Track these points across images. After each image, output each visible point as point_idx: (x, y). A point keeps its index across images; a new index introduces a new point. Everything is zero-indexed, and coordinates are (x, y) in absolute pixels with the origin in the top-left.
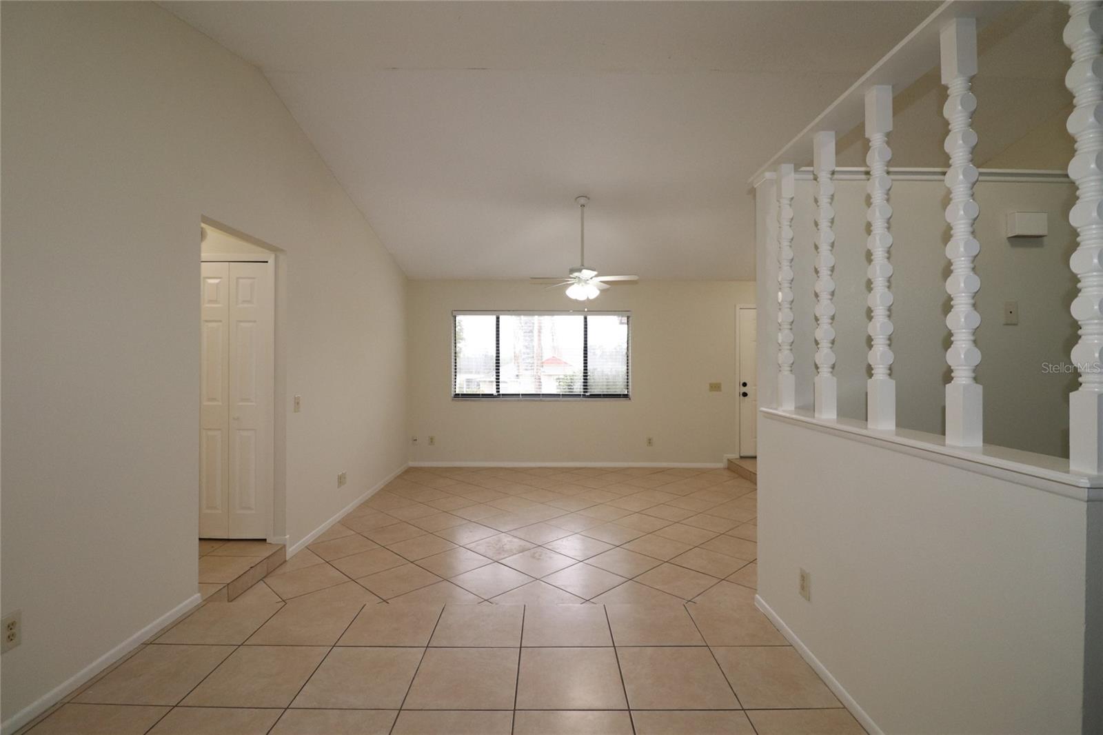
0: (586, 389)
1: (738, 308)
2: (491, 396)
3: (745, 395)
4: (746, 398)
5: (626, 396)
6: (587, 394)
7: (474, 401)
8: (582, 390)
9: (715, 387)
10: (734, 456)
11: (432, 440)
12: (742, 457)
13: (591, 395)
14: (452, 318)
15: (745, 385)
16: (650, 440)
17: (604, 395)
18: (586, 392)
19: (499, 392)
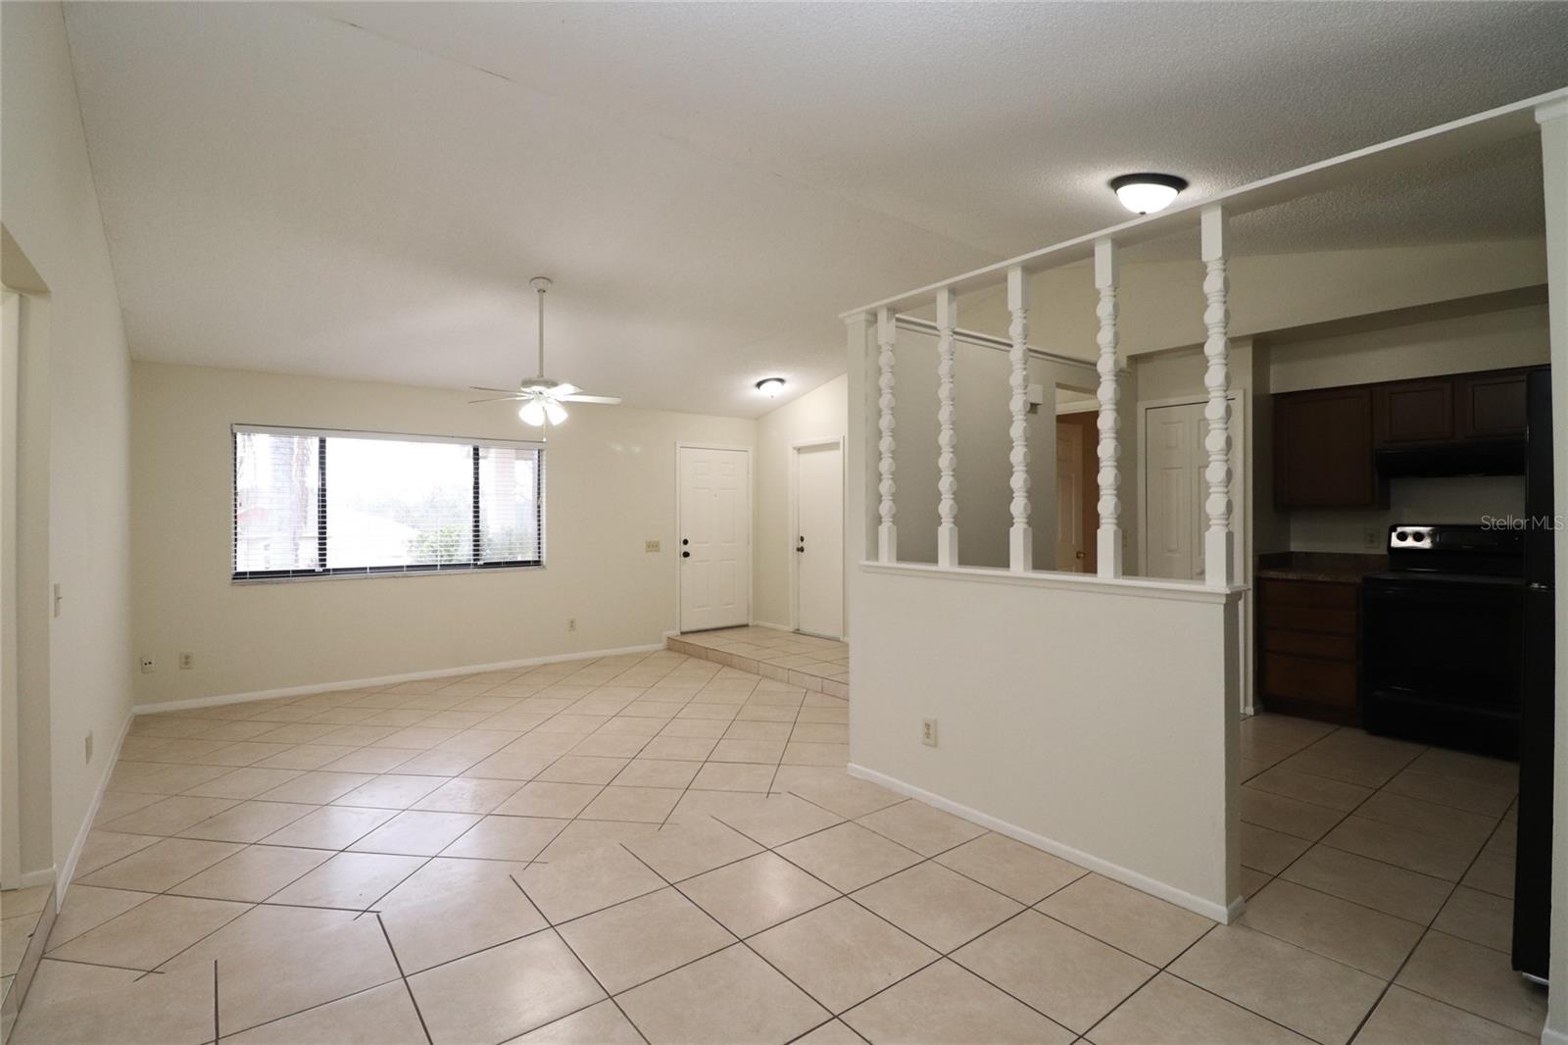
0: (478, 555)
1: (678, 446)
2: (310, 573)
3: (686, 555)
4: (687, 558)
5: (537, 563)
6: (479, 563)
7: (272, 583)
8: (472, 557)
9: (653, 547)
10: (675, 633)
11: (187, 660)
12: (682, 633)
13: (485, 564)
14: (230, 438)
15: (686, 542)
16: (572, 622)
17: (507, 563)
18: (478, 560)
19: (325, 565)
